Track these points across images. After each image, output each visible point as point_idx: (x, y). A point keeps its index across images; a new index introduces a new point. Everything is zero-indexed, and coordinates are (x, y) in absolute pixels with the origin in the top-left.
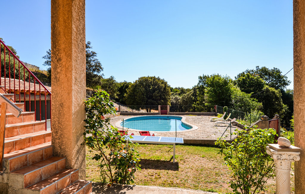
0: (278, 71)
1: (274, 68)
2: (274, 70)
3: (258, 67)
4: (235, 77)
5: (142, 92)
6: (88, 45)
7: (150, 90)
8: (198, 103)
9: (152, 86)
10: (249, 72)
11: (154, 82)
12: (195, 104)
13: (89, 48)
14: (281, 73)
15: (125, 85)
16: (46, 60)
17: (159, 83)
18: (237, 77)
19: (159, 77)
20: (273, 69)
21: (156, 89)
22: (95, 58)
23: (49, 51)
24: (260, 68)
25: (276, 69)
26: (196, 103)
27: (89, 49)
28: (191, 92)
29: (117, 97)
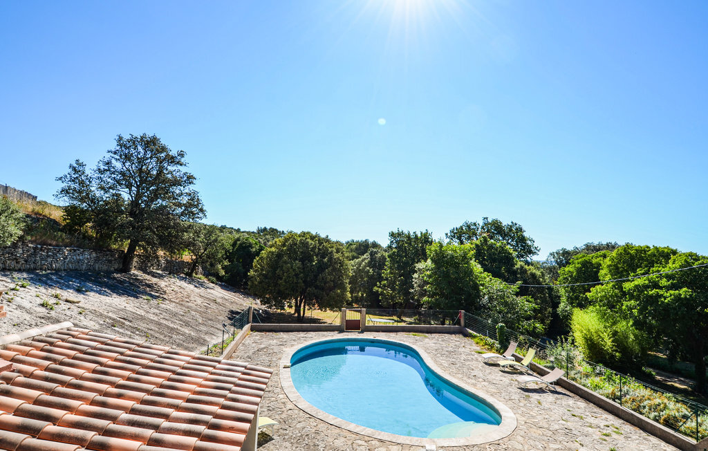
0: (520, 230)
1: (512, 223)
2: (511, 226)
3: (487, 218)
4: (447, 234)
5: (294, 270)
6: (179, 157)
7: (313, 265)
8: (384, 285)
9: (317, 256)
10: (469, 227)
11: (319, 249)
12: (379, 287)
13: (181, 165)
14: (524, 233)
15: (238, 242)
16: (64, 185)
17: (332, 252)
18: (449, 234)
19: (327, 236)
20: (510, 224)
21: (326, 266)
22: (192, 187)
23: (75, 165)
24: (490, 220)
25: (516, 224)
26: (381, 284)
27: (179, 167)
28: (365, 259)
29: (222, 273)
